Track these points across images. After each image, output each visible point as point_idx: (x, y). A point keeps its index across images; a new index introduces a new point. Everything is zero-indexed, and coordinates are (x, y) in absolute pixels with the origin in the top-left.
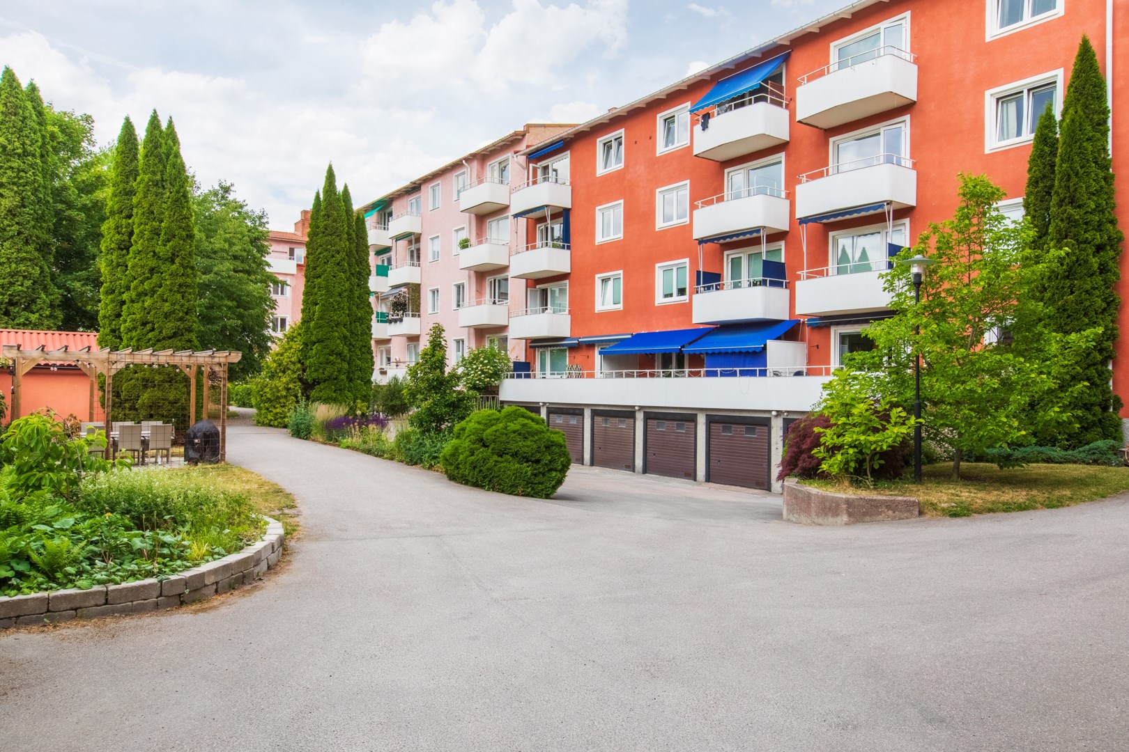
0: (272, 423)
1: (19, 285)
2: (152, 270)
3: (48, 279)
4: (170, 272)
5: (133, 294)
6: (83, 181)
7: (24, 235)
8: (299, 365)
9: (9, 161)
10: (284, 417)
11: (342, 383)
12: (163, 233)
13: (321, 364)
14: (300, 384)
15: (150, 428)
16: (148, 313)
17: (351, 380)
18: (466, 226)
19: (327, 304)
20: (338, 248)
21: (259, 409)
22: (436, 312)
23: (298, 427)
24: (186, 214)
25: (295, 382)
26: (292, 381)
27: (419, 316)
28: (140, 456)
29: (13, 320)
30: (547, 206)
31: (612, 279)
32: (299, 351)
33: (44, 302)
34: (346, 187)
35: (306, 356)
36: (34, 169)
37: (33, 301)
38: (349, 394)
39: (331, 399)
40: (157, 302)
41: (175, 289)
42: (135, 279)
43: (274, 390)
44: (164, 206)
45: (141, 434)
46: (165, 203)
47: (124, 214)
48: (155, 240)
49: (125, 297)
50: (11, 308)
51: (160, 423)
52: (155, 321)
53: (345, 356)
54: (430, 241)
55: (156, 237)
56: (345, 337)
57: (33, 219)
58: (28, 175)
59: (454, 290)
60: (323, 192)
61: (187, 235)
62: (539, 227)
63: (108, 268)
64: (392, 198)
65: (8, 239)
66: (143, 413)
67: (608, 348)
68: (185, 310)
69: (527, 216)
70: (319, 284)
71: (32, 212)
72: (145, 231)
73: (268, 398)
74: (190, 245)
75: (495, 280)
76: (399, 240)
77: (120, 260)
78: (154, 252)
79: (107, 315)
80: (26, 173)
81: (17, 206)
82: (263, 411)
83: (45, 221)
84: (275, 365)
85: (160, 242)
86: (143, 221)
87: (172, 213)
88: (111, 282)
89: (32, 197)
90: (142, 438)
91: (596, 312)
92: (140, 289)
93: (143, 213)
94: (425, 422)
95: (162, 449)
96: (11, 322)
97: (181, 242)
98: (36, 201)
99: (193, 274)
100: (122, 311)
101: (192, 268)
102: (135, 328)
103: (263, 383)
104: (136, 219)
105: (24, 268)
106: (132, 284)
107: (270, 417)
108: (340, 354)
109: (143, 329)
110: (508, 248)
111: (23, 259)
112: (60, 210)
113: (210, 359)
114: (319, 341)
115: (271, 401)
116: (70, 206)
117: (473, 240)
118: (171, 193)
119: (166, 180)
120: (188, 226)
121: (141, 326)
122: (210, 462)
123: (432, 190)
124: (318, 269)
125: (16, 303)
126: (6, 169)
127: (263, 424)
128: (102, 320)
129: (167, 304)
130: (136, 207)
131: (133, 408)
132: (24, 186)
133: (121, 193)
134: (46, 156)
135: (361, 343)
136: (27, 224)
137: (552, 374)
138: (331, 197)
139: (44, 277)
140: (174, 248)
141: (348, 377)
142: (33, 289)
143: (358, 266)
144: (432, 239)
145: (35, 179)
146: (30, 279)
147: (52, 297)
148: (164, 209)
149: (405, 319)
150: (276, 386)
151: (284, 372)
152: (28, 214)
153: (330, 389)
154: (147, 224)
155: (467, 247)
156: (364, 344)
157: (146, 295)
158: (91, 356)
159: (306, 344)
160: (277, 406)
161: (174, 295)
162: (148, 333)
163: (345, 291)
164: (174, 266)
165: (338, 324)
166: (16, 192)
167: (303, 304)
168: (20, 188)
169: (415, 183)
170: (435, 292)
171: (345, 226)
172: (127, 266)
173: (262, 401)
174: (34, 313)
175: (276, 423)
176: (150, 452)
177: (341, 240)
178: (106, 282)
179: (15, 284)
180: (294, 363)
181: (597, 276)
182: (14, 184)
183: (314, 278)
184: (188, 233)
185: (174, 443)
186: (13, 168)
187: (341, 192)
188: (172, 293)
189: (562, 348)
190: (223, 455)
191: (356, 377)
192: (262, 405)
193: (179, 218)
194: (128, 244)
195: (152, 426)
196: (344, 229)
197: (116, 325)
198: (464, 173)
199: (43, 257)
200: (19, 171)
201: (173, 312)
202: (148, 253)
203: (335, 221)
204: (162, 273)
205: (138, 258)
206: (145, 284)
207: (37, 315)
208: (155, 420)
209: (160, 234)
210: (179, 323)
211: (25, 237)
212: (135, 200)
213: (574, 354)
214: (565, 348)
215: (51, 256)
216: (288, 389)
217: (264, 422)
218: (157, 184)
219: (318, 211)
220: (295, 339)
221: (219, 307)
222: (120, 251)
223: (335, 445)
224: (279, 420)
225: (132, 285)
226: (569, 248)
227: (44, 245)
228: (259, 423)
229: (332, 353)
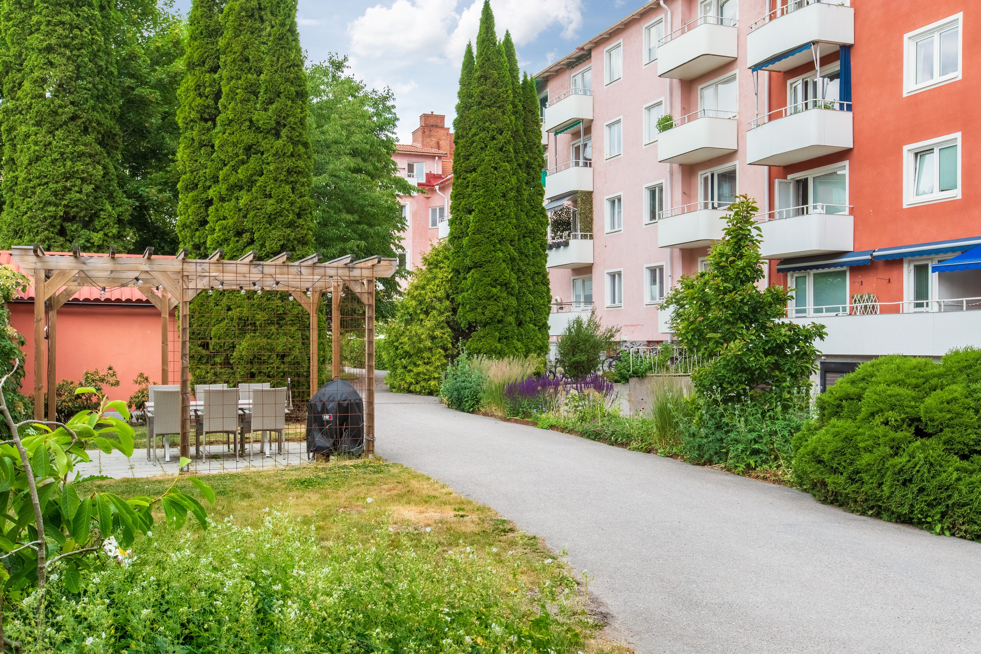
0: (412, 388)
1: (78, 192)
2: (248, 149)
3: (115, 183)
4: (273, 151)
5: (222, 187)
6: (158, 49)
7: (81, 121)
8: (448, 303)
9: (58, 13)
10: (429, 380)
11: (509, 328)
12: (262, 91)
13: (480, 299)
14: (449, 330)
15: (251, 394)
16: (245, 216)
17: (520, 324)
18: (665, 98)
19: (486, 211)
20: (501, 125)
21: (394, 368)
22: (617, 229)
23: (459, 394)
24: (295, 59)
25: (442, 328)
26: (438, 325)
27: (591, 237)
28: (238, 440)
29: (71, 242)
30: (814, 43)
31: (936, 151)
32: (448, 281)
33: (110, 216)
34: (508, 35)
35: (457, 288)
36: (91, 24)
37: (96, 215)
38: (519, 345)
39: (495, 352)
40: (256, 198)
41: (282, 177)
42: (225, 165)
43: (415, 339)
44: (263, 48)
45: (237, 404)
46: (264, 43)
47: (207, 66)
48: (252, 103)
49: (211, 193)
50: (68, 225)
51: (266, 386)
52: (255, 228)
53: (513, 288)
54: (606, 130)
55: (253, 97)
56: (513, 259)
57: (92, 97)
58: (84, 34)
59: (646, 196)
60: (477, 43)
61: (297, 92)
62: (791, 84)
63: (188, 151)
64: (547, 77)
65: (61, 126)
66: (240, 370)
67: (951, 260)
68: (297, 210)
69: (771, 67)
70: (475, 180)
71: (90, 86)
72: (238, 88)
73: (406, 352)
74: (302, 108)
75: (712, 175)
76: (560, 132)
77: (203, 137)
78: (251, 121)
79: (188, 222)
80: (81, 30)
81: (71, 78)
82: (399, 371)
83: (108, 102)
84: (414, 303)
85: (258, 106)
86: (234, 74)
87: (275, 59)
88: (192, 172)
89: (90, 65)
90: (240, 412)
91: (905, 207)
92: (232, 180)
93: (234, 61)
94: (729, 383)
95: (271, 430)
96: (68, 244)
97: (289, 103)
98: (96, 71)
99: (306, 153)
100: (208, 216)
101: (305, 145)
102: (227, 240)
103: (398, 330)
104: (224, 73)
105: (82, 167)
106: (221, 172)
107: (409, 379)
108: (506, 285)
109: (237, 241)
110: (736, 122)
111: (81, 155)
112: (129, 87)
113: (346, 271)
114: (477, 265)
115: (410, 356)
116: (142, 81)
117: (677, 117)
118: (273, 27)
119: (265, 9)
120: (299, 78)
121: (235, 236)
122: (351, 455)
123: (608, 54)
124: (472, 158)
125: (74, 217)
126: (56, 25)
127: (400, 390)
128: (180, 232)
129: (271, 201)
130: (224, 53)
131: (227, 363)
132: (79, 49)
133: (202, 33)
134: (108, 8)
135: (533, 269)
136: (84, 104)
137: (816, 311)
138: (488, 49)
139: (109, 180)
140: (278, 113)
141: (517, 319)
142: (96, 198)
143: (527, 153)
144: (609, 126)
145: (93, 39)
146: (91, 183)
147: (121, 209)
148: (263, 53)
149: (572, 242)
150: (417, 334)
151: (427, 313)
152: (85, 89)
153: (493, 336)
154: (240, 78)
155: (671, 126)
156: (538, 270)
157: (241, 188)
158: (155, 267)
159: (457, 271)
160: (420, 362)
161: (280, 186)
162: (245, 247)
163: (512, 189)
164: (280, 141)
165: (502, 239)
166: (69, 58)
167: (451, 213)
168: (74, 53)
169: (582, 49)
170: (615, 202)
171: (510, 91)
172: (213, 146)
173: (397, 356)
174: (97, 232)
175: (418, 388)
176: (251, 435)
177: (504, 113)
178: (185, 173)
179: (71, 189)
180: (440, 300)
181: (906, 148)
182: (66, 46)
183: (467, 172)
184: (298, 89)
185: (289, 419)
186: (63, 23)
187: (502, 42)
188: (278, 184)
189: (839, 269)
190: (371, 442)
191: (528, 319)
192: (397, 362)
193: (285, 66)
194: (214, 112)
195: (256, 392)
196: (508, 96)
197: (199, 237)
198: (660, 21)
199: (108, 153)
200: (72, 27)
201: (280, 214)
202: (242, 123)
203: (495, 85)
204: (262, 154)
205: (228, 131)
206: (239, 171)
207: (100, 234)
208: (259, 382)
209: (259, 92)
210: (288, 231)
211: (83, 123)
212: (221, 42)
213: (860, 278)
214: (844, 268)
215: (119, 153)
216: (433, 338)
217: (400, 385)
218: (253, 15)
219: (470, 72)
220: (442, 265)
221: (336, 224)
222: (203, 123)
223: (527, 423)
224: (423, 383)
225: (221, 174)
226: (849, 108)
227: (109, 136)
228: (394, 388)
229: (495, 282)
